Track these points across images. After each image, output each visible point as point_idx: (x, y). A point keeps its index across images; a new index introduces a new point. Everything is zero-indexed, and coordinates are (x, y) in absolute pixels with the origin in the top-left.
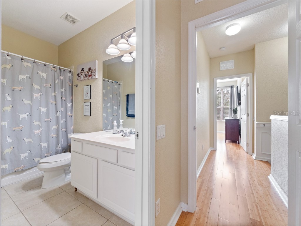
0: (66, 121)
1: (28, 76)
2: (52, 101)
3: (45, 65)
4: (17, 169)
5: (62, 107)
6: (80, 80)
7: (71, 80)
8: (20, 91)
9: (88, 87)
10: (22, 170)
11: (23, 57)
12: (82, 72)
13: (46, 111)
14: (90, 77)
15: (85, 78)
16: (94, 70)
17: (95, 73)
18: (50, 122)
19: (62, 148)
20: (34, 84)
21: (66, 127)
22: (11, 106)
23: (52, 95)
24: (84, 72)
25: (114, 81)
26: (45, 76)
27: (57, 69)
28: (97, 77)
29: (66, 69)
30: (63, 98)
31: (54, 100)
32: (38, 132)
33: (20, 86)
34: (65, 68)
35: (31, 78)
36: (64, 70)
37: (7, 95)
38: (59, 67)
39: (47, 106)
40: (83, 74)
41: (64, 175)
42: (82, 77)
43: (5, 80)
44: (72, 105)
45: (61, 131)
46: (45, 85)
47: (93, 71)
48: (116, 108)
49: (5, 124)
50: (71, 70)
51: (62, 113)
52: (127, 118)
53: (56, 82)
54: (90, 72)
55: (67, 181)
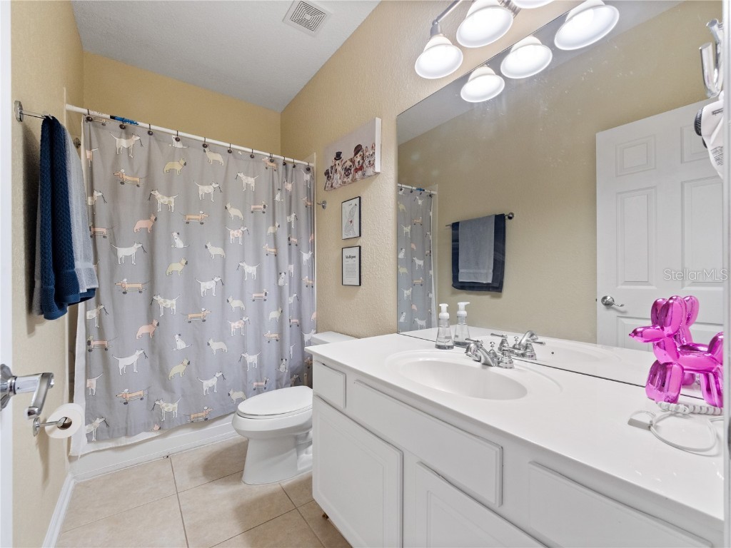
0: (299, 299)
1: (218, 185)
2: (268, 248)
3: (252, 157)
4: (196, 415)
5: (290, 263)
6: (332, 186)
7: (310, 193)
8: (202, 223)
9: (353, 204)
10: (206, 419)
11: (207, 140)
12: (337, 162)
13: (255, 273)
14: (360, 173)
15: (345, 180)
16: (370, 148)
17: (372, 159)
18: (265, 300)
19: (291, 368)
20: (228, 206)
21: (300, 316)
22: (184, 262)
23: (269, 232)
24: (343, 162)
25: (414, 188)
26: (253, 185)
27: (277, 164)
28: (378, 169)
29: (297, 164)
30: (292, 239)
31: (273, 245)
32: (238, 326)
33: (201, 212)
34: (296, 161)
35: (223, 191)
36: (294, 167)
37: (175, 234)
38: (283, 158)
39: (258, 261)
40: (339, 168)
41: (295, 454)
42: (337, 178)
43: (172, 199)
44: (313, 256)
45: (287, 325)
46: (253, 207)
47: (367, 154)
48: (420, 262)
49: (172, 305)
50: (311, 164)
51: (290, 277)
52: (453, 293)
53: (278, 198)
54: (358, 158)
55: (303, 472)
